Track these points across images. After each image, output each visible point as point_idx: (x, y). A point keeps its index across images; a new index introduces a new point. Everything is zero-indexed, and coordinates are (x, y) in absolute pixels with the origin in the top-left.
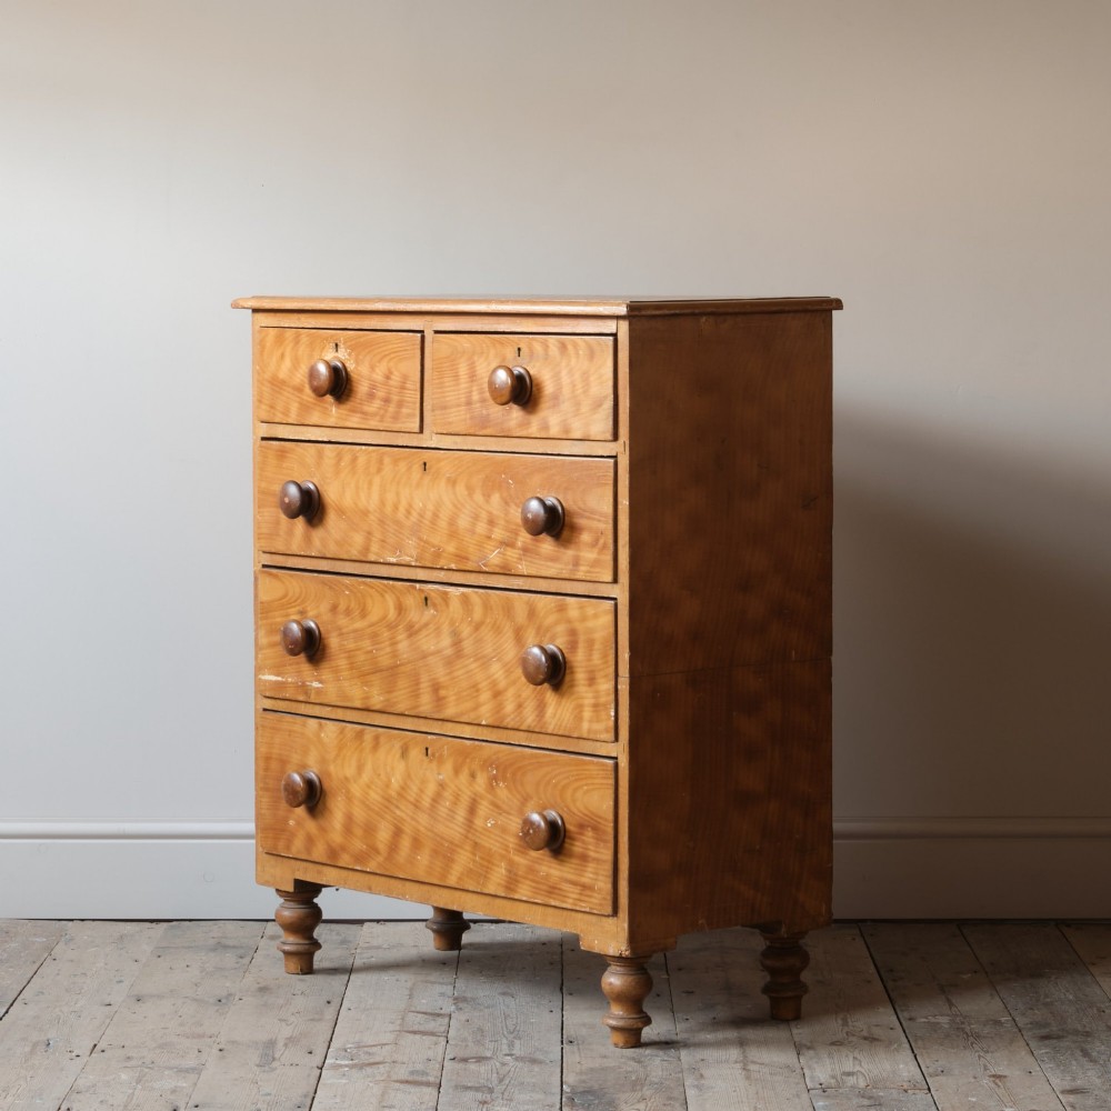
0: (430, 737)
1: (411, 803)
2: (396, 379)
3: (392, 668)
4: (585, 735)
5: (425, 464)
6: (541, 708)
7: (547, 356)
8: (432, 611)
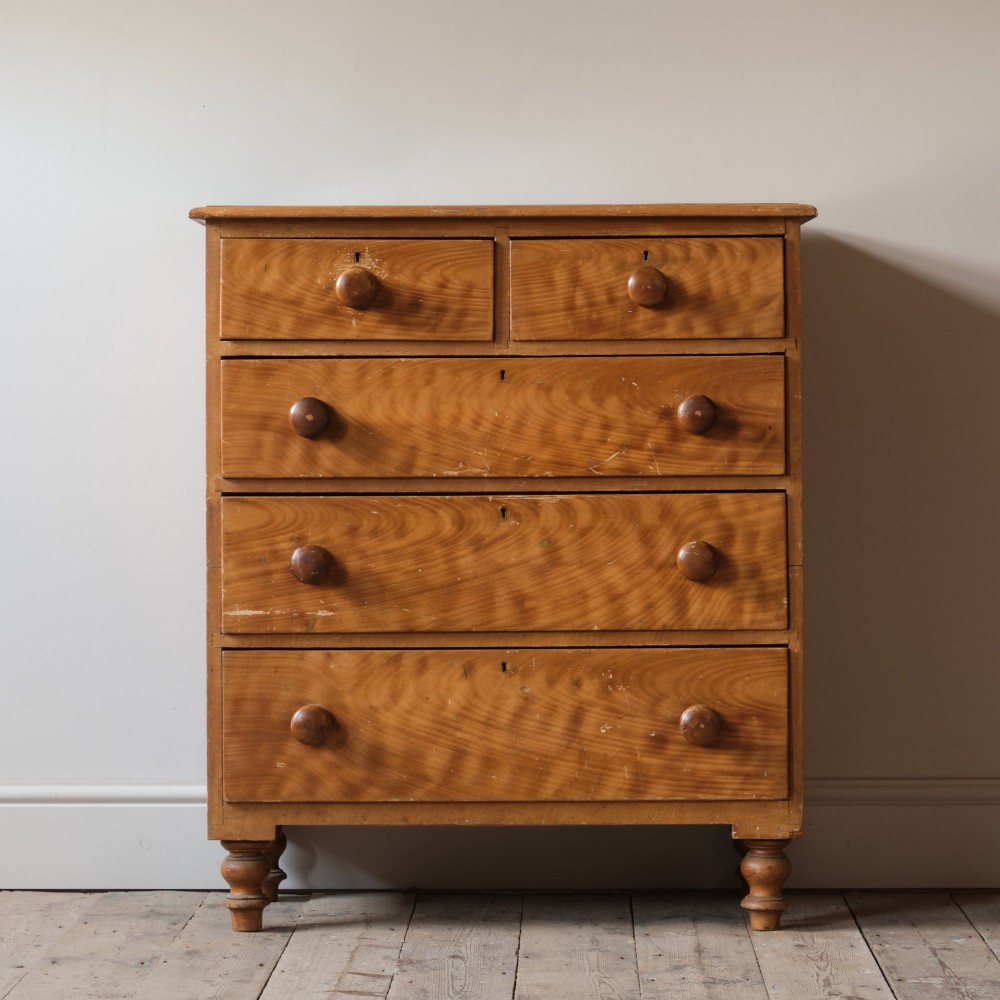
0: (508, 651)
1: (480, 722)
2: (455, 287)
3: (449, 585)
4: (747, 627)
5: (503, 373)
7: (687, 258)
8: (513, 522)
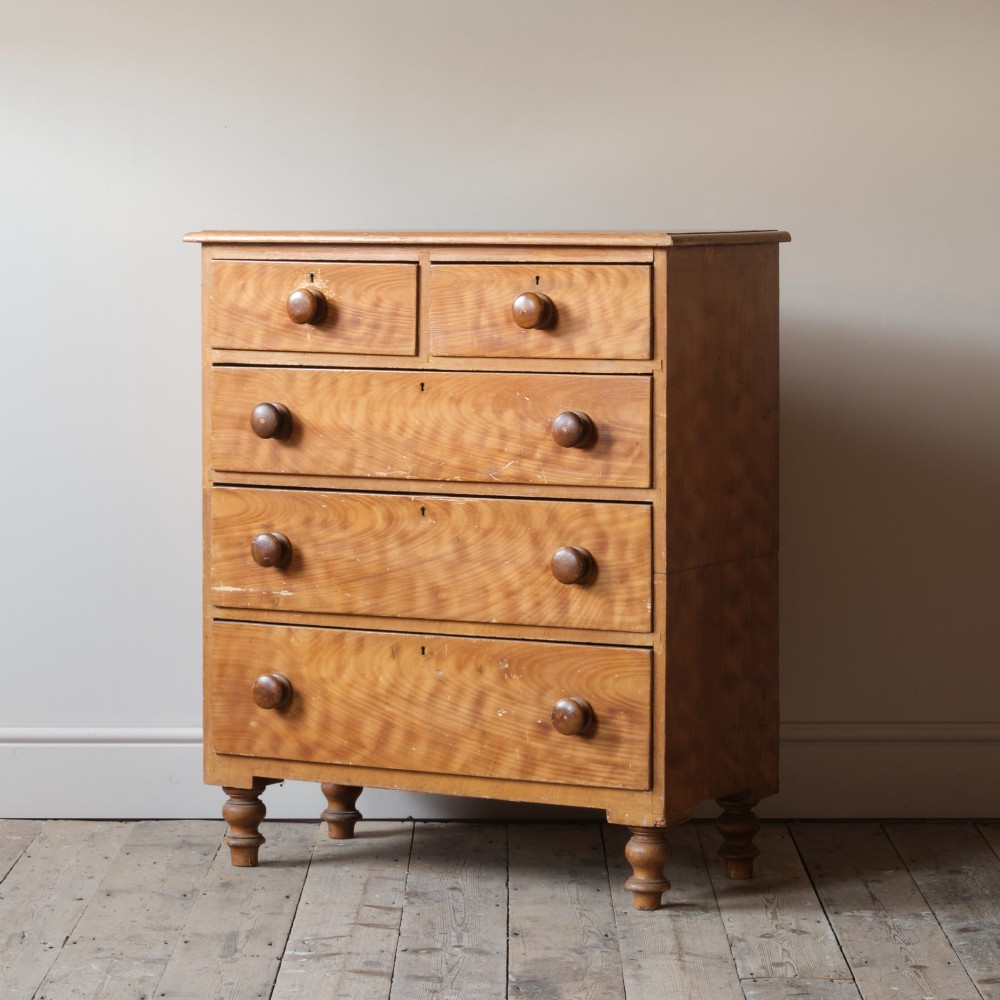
0: (426, 637)
1: (404, 699)
2: (386, 306)
3: (380, 575)
4: (617, 628)
5: (422, 385)
6: (564, 605)
7: (571, 284)
8: (430, 520)
